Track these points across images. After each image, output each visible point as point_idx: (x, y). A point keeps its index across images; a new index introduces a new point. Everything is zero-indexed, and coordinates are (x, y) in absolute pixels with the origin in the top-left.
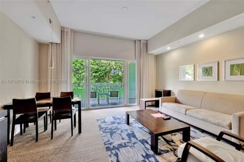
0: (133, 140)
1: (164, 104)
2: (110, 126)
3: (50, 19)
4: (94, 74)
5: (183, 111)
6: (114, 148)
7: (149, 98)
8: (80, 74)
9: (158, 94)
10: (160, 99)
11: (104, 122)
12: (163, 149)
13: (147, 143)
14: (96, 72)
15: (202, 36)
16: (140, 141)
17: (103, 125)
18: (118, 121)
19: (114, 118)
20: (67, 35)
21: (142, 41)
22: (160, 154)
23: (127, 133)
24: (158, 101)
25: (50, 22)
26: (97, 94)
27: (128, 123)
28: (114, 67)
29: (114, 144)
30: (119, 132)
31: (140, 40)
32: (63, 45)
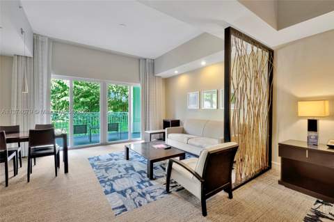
0: (131, 172)
1: (170, 135)
2: (105, 163)
3: (22, 29)
4: (81, 99)
5: (185, 140)
6: (109, 180)
7: (156, 129)
8: (59, 98)
9: (166, 124)
10: (166, 130)
11: (98, 159)
12: (159, 175)
13: (145, 172)
14: (85, 97)
15: (203, 63)
16: (138, 172)
17: (96, 163)
18: (115, 157)
19: (110, 155)
20: (42, 51)
22: (154, 179)
23: (125, 167)
24: (164, 133)
25: (22, 32)
26: (88, 128)
27: (128, 159)
28: (115, 89)
29: (109, 178)
30: (116, 167)
31: (145, 59)
32: (36, 60)
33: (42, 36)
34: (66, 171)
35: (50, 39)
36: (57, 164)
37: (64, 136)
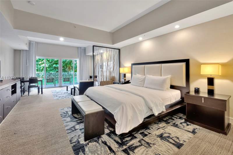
8: (40, 65)
20: (32, 47)
21: (82, 48)
25: (26, 44)
27: (67, 90)
31: (81, 48)
32: (30, 51)
33: (32, 41)
34: (42, 93)
35: (36, 42)
36: (39, 92)
37: (41, 81)
